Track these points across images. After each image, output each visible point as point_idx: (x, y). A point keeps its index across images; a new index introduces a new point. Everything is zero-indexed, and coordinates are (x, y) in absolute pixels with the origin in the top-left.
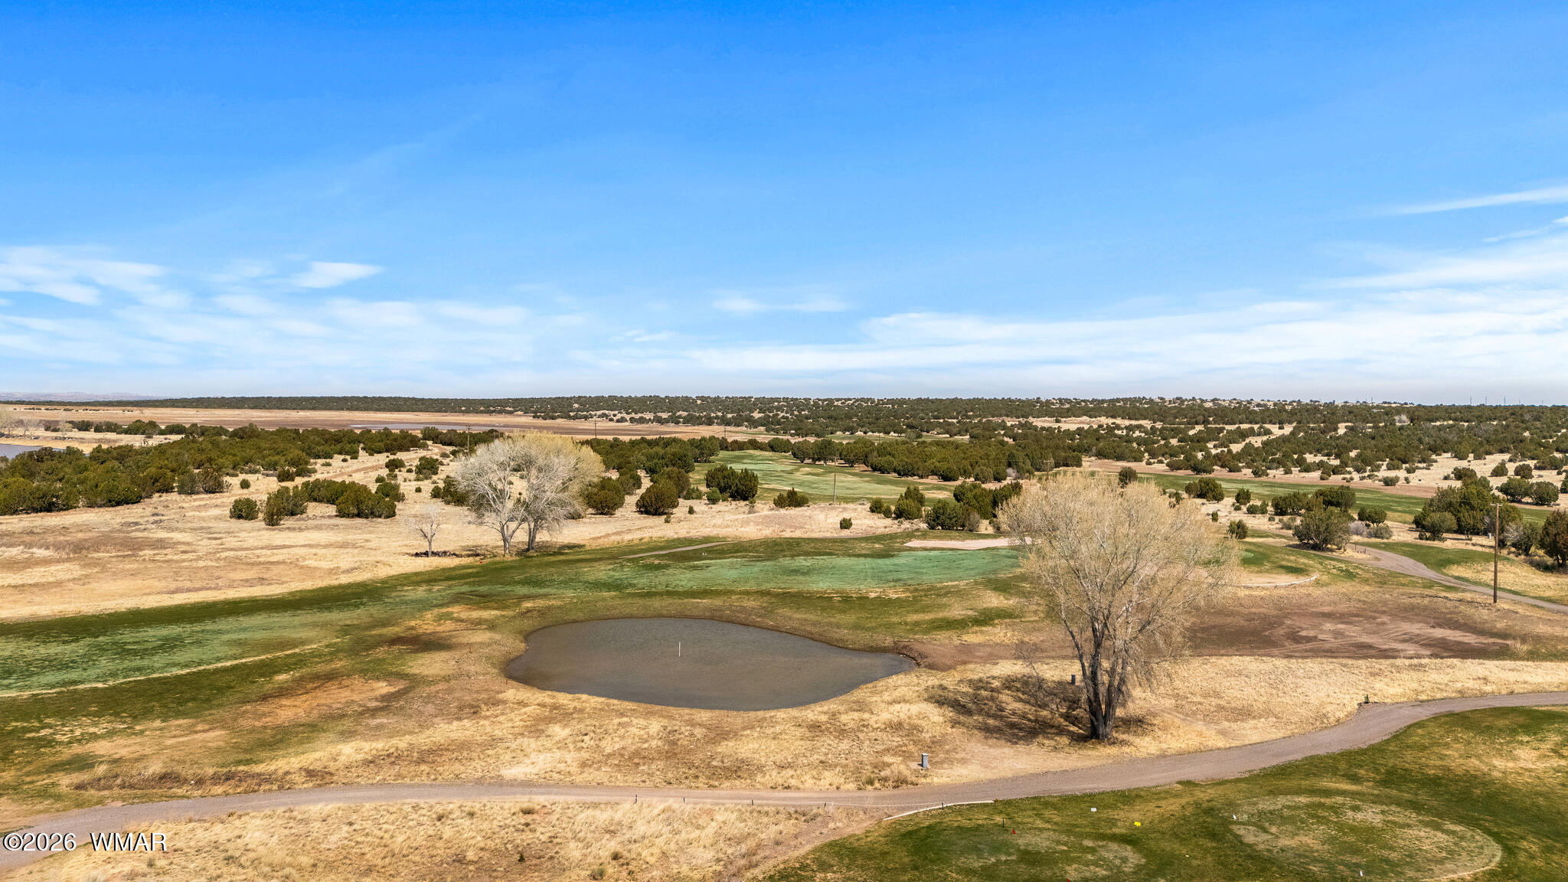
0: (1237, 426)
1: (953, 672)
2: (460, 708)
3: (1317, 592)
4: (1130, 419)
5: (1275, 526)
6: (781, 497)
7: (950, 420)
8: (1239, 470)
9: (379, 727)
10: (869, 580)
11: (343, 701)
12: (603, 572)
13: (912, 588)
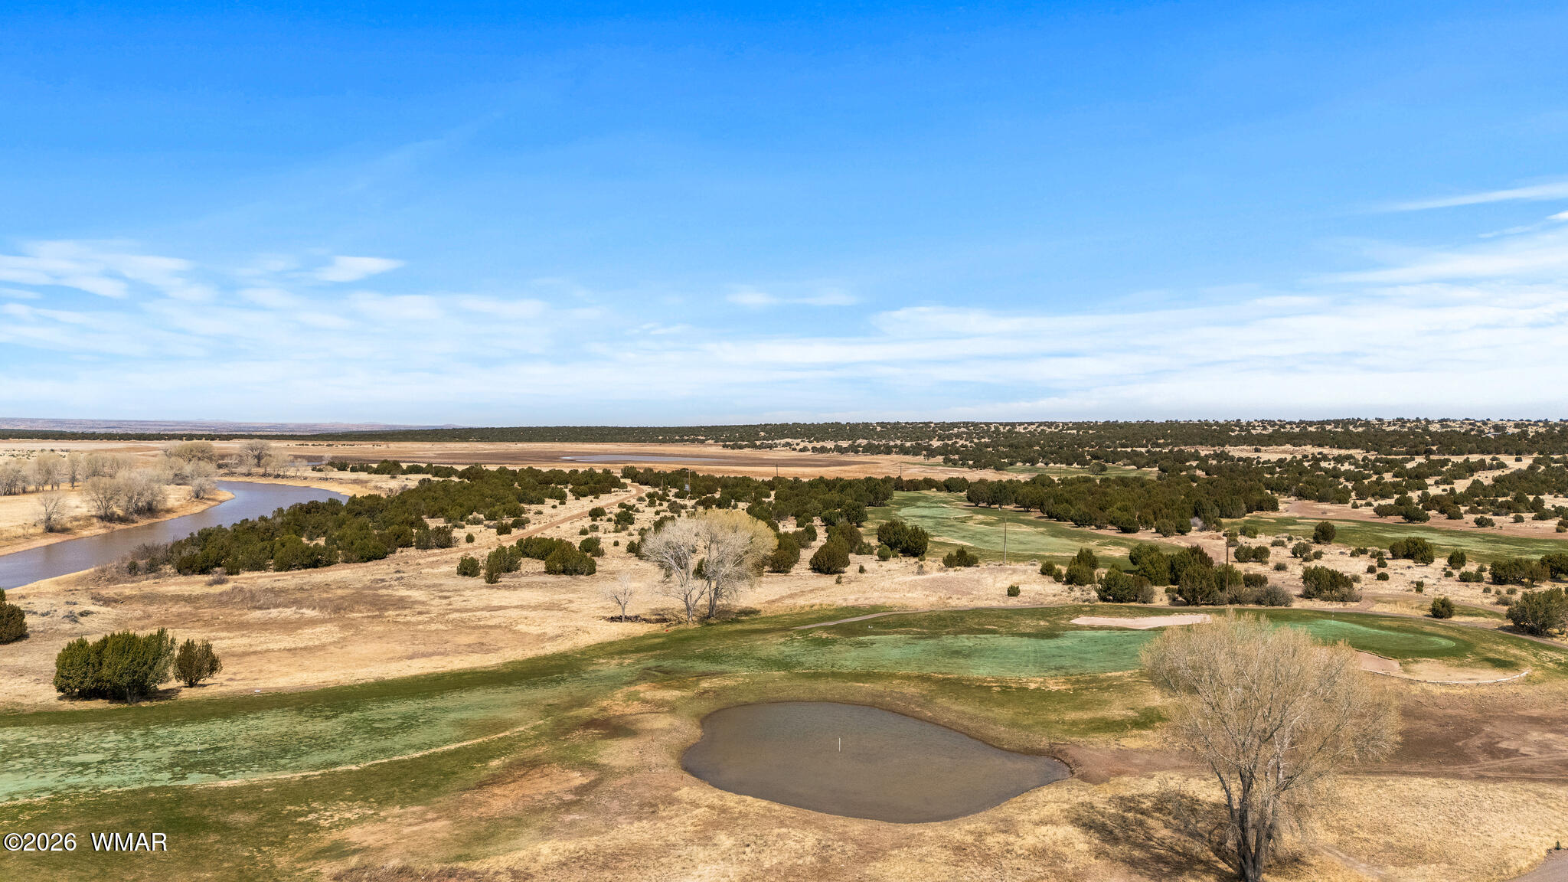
0: (1465, 457)
1: (1105, 785)
2: (641, 806)
3: (1528, 691)
4: (1340, 447)
5: (1488, 601)
6: (950, 556)
7: (1138, 449)
8: (1460, 517)
9: (573, 824)
10: (1030, 666)
11: (544, 791)
12: (773, 646)
13: (1073, 678)
